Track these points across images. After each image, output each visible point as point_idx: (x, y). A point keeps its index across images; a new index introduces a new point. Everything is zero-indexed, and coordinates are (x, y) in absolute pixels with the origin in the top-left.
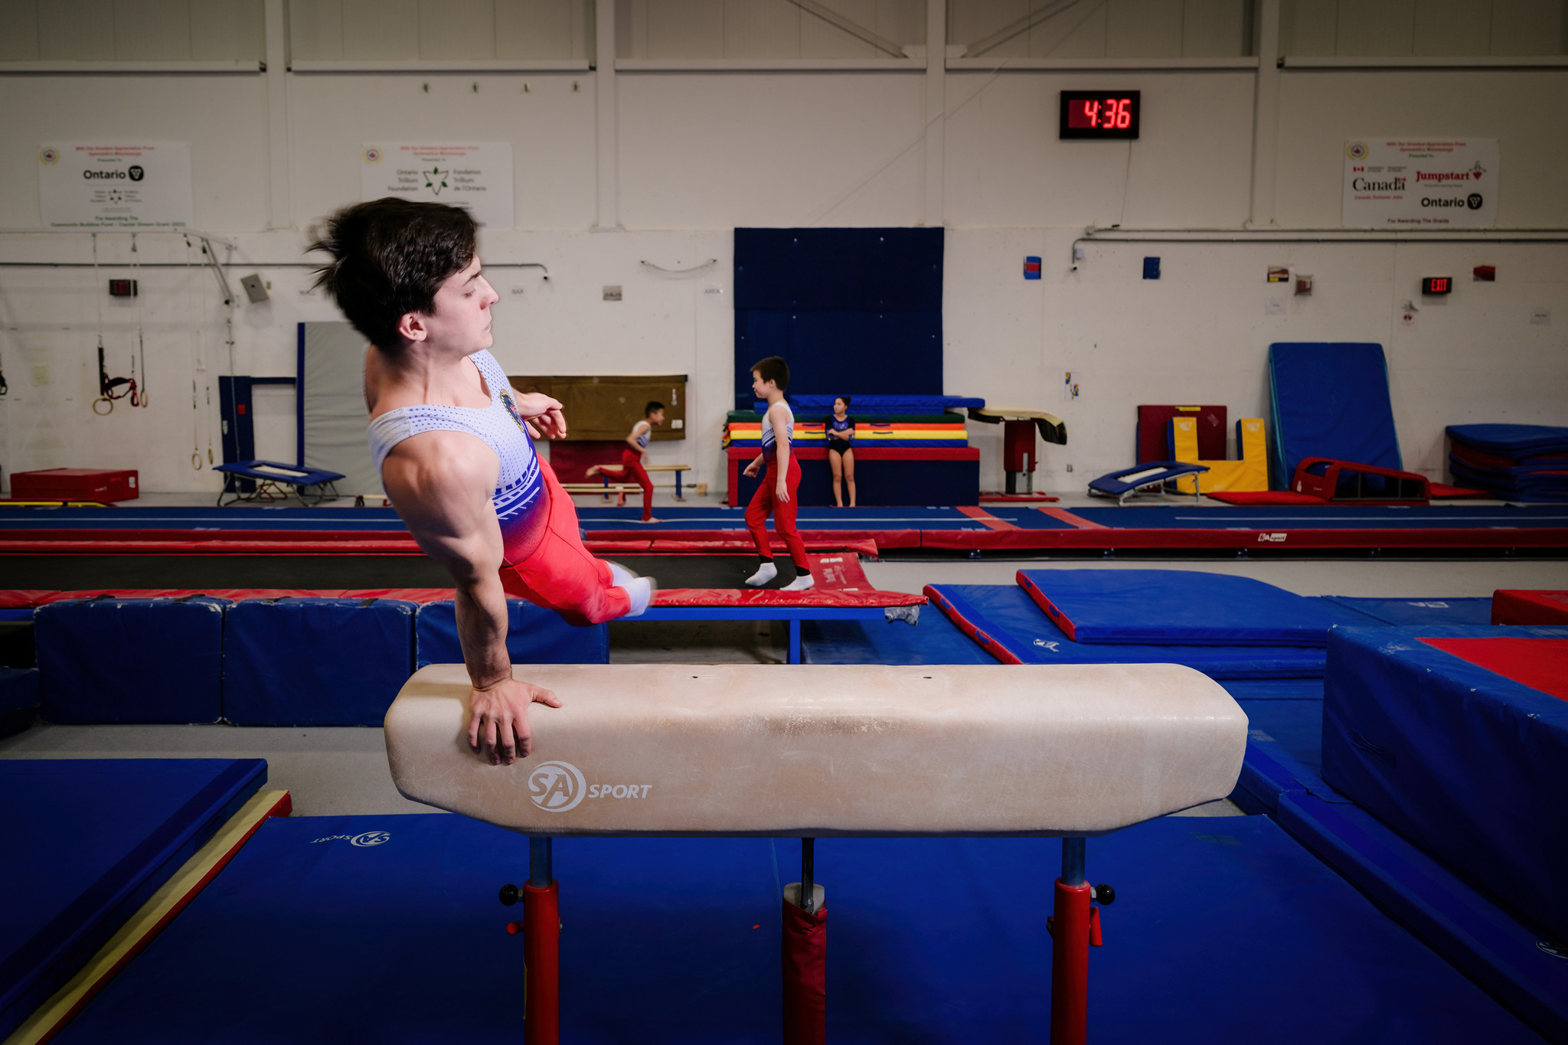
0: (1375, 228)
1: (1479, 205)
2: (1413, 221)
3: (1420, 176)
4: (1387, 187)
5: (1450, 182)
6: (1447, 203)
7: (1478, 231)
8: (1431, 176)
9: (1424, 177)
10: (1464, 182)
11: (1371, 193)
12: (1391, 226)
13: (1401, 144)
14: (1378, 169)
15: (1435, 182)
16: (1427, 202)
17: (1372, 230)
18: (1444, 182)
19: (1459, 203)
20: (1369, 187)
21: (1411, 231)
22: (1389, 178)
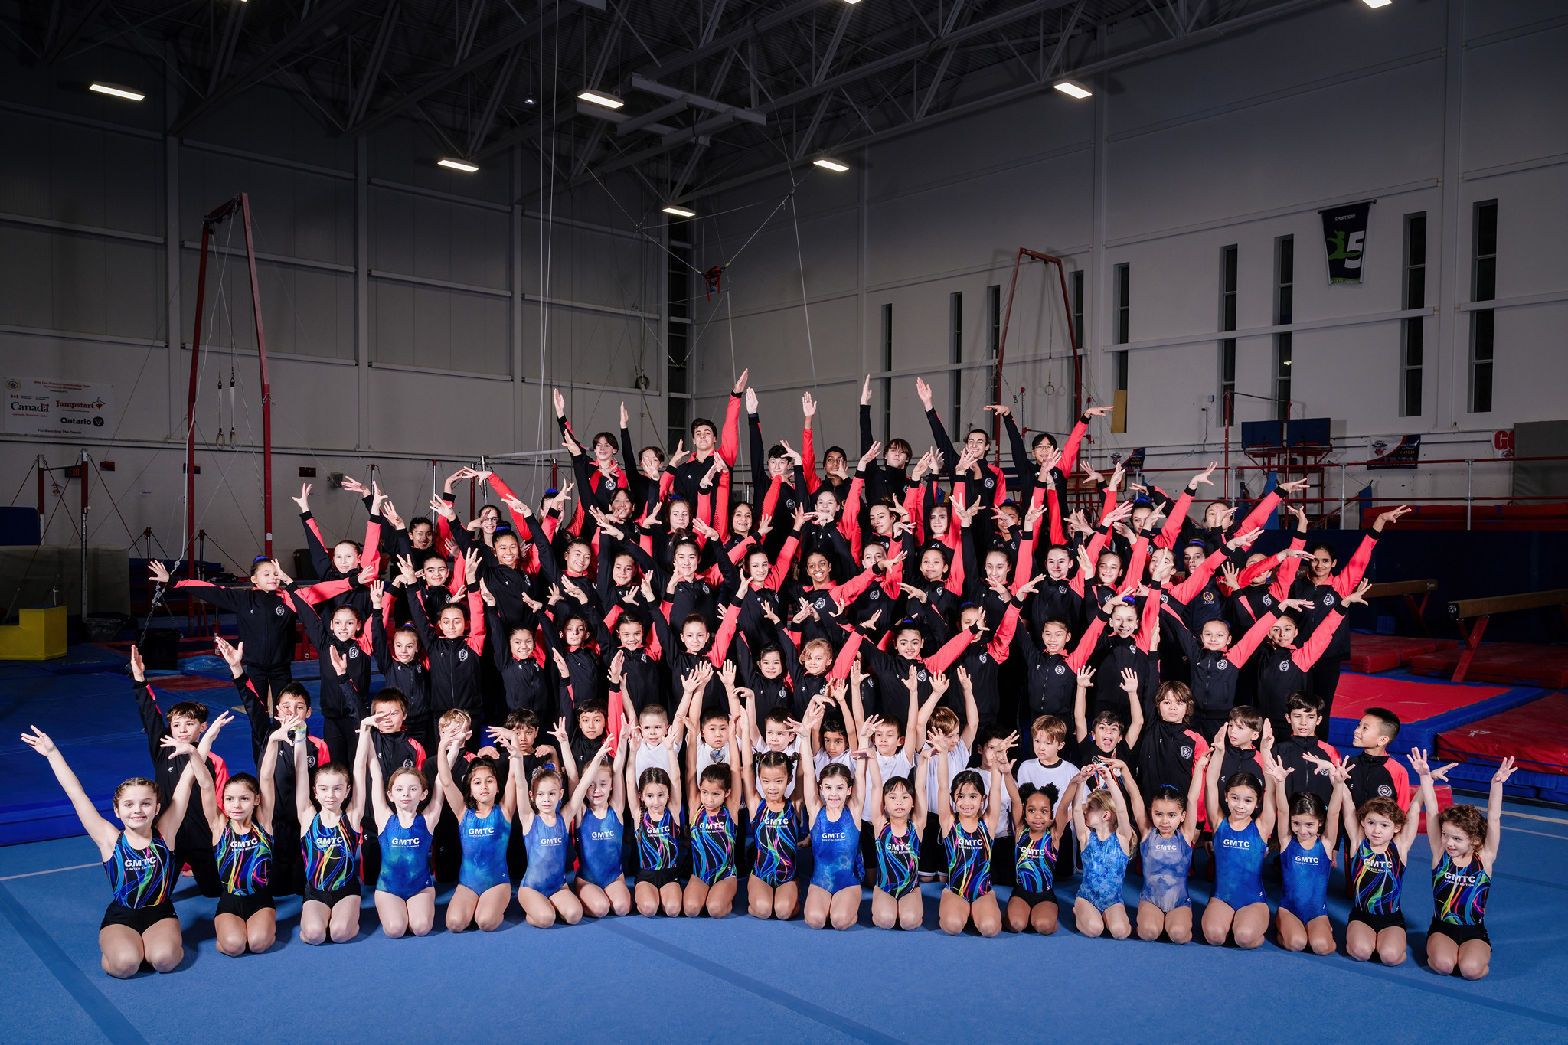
0: (28, 433)
1: (102, 424)
2: (55, 431)
3: (59, 404)
4: (36, 409)
5: (80, 409)
6: (79, 422)
7: (101, 439)
8: (67, 404)
9: (62, 404)
10: (90, 409)
11: (24, 412)
12: (40, 433)
13: (44, 383)
14: (29, 398)
15: (70, 408)
16: (64, 420)
17: (26, 435)
18: (76, 408)
19: (87, 422)
20: (22, 408)
21: (54, 437)
22: (38, 404)
